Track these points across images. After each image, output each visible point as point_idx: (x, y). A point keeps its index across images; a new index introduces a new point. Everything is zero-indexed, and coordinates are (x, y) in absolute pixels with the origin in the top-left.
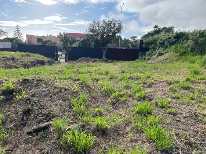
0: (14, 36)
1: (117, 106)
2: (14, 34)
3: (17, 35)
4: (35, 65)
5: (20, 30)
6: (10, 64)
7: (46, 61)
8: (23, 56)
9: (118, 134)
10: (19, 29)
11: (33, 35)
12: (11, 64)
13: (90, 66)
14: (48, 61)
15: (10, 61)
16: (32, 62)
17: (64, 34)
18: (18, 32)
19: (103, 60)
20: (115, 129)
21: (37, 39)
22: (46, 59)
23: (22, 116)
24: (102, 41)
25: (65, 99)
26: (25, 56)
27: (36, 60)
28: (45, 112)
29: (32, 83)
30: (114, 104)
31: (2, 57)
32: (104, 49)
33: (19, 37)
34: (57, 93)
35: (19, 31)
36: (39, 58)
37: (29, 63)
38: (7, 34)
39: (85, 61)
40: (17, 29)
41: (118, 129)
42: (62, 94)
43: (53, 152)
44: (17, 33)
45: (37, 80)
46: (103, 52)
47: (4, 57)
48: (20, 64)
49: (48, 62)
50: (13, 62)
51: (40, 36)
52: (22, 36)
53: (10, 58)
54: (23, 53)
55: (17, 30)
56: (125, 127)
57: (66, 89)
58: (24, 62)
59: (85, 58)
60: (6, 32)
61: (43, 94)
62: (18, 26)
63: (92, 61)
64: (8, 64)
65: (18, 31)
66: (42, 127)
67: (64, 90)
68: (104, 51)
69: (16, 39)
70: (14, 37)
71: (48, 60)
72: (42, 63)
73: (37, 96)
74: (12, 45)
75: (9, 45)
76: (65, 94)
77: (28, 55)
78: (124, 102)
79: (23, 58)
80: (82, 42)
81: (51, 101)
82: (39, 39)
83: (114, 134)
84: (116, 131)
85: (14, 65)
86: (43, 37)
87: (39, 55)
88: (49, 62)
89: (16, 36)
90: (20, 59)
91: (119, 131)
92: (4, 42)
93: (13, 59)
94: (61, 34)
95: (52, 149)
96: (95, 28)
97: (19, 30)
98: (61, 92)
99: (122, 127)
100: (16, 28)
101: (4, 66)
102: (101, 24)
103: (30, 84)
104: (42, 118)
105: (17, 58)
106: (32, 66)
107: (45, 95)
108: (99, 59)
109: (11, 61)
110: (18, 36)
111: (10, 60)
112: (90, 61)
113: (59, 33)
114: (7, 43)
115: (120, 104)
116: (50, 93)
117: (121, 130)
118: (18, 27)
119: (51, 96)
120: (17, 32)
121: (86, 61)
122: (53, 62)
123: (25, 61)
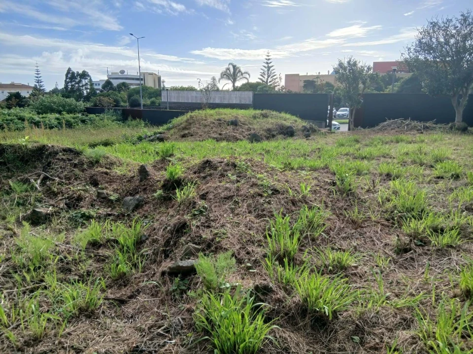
0: (261, 79)
1: (412, 259)
2: (261, 75)
3: (266, 77)
4: (273, 136)
5: (273, 66)
6: (226, 133)
7: (300, 127)
8: (255, 117)
9: (362, 343)
10: (270, 63)
11: (298, 75)
12: (230, 132)
13: (402, 140)
14: (303, 128)
15: (228, 127)
16: (269, 130)
17: (349, 63)
18: (268, 70)
19: (451, 128)
20: (357, 325)
21: (305, 81)
22: (300, 123)
23: (170, 236)
24: (454, 73)
25: (265, 213)
26: (259, 118)
27: (278, 125)
28: (206, 235)
29: (216, 169)
30: (406, 251)
31: (217, 118)
32: (461, 96)
33: (268, 82)
34: (253, 197)
35: (271, 69)
36: (284, 122)
37: (262, 132)
38: (247, 76)
39: (397, 129)
40: (267, 63)
41: (366, 328)
42: (262, 201)
43: (180, 331)
44: (266, 73)
45: (227, 165)
46: (454, 105)
47: (219, 120)
48: (246, 133)
49: (303, 131)
50: (234, 130)
51: (312, 76)
52: (274, 77)
53: (229, 122)
54: (258, 112)
55: (266, 65)
56: (398, 326)
57: (278, 191)
58: (254, 129)
59: (399, 121)
60: (246, 73)
61: (222, 195)
62: (269, 57)
63: (418, 130)
64: (224, 132)
65: (269, 68)
66: (182, 267)
67: (270, 192)
68: (459, 103)
69: (263, 84)
70: (261, 82)
71: (303, 126)
72: (289, 133)
73: (211, 199)
74: (254, 95)
75: (248, 98)
76: (269, 203)
77: (265, 116)
78: (443, 252)
79: (255, 121)
80: (408, 82)
81: (232, 212)
82: (309, 82)
83: (349, 338)
84: (358, 330)
85: (235, 134)
86: (318, 77)
87: (288, 116)
88: (305, 129)
89: (263, 79)
90: (247, 123)
91: (369, 334)
92: (240, 92)
93: (234, 123)
94: (341, 65)
95: (180, 323)
96: (434, 40)
97: (270, 65)
98: (261, 196)
99: (383, 324)
100: (266, 61)
101: (215, 136)
102: (455, 28)
103: (212, 172)
104: (197, 246)
105: (242, 120)
106: (268, 138)
107: (225, 198)
108: (439, 125)
109: (231, 128)
110: (267, 79)
111: (228, 125)
112: (411, 129)
113: (338, 63)
114: (246, 93)
115: (426, 254)
116: (238, 195)
117: (374, 334)
118: (269, 59)
119: (236, 203)
120: (266, 70)
121: (400, 129)
122: (314, 131)
123: (255, 127)
